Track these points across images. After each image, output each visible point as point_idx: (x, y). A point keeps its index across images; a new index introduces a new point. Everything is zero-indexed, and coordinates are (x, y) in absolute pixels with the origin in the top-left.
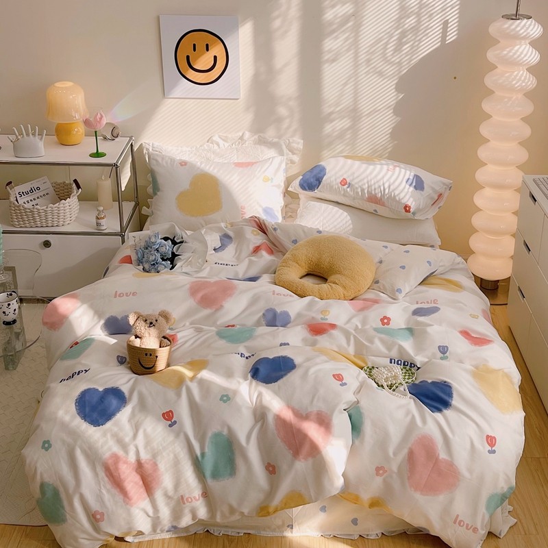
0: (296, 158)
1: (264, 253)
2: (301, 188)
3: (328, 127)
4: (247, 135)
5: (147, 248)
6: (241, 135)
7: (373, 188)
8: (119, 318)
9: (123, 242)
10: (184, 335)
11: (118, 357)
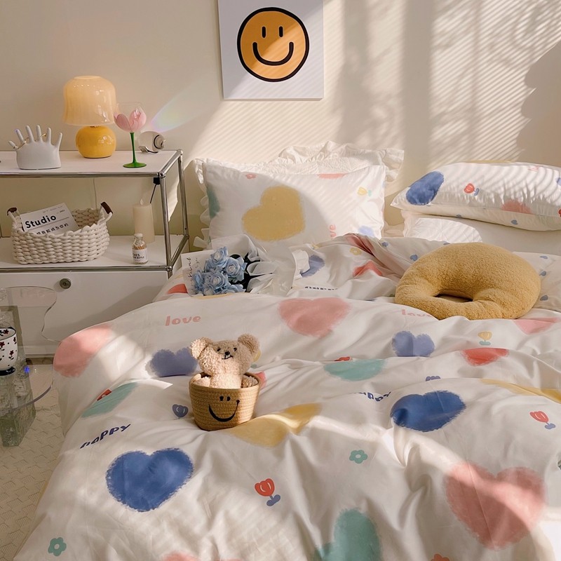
0: (395, 174)
1: (373, 273)
2: (409, 201)
3: (438, 132)
4: (332, 145)
5: (208, 271)
6: (323, 146)
7: (512, 191)
8: (175, 352)
9: (170, 275)
10: (275, 372)
11: (175, 407)
